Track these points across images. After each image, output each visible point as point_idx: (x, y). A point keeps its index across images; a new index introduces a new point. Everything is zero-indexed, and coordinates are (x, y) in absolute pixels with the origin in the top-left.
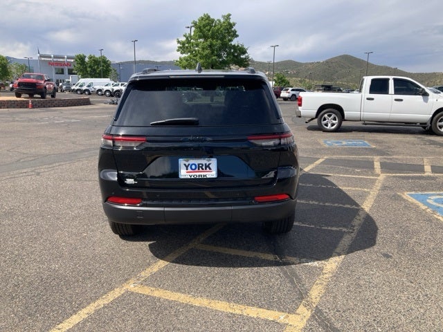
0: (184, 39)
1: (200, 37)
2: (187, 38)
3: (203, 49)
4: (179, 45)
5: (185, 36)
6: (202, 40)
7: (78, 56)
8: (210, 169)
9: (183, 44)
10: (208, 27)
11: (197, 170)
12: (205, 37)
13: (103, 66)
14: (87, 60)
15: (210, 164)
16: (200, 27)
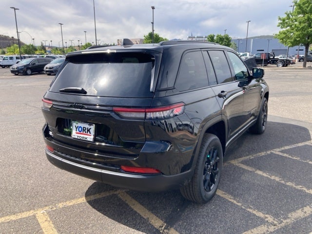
0: (285, 16)
1: (299, 13)
2: (288, 15)
3: (300, 23)
4: (280, 21)
5: (286, 13)
6: (301, 16)
7: (209, 36)
8: (90, 133)
9: (284, 20)
10: (307, 5)
11: (82, 132)
12: (304, 13)
13: (226, 42)
14: (215, 38)
15: (90, 129)
16: (299, 5)
